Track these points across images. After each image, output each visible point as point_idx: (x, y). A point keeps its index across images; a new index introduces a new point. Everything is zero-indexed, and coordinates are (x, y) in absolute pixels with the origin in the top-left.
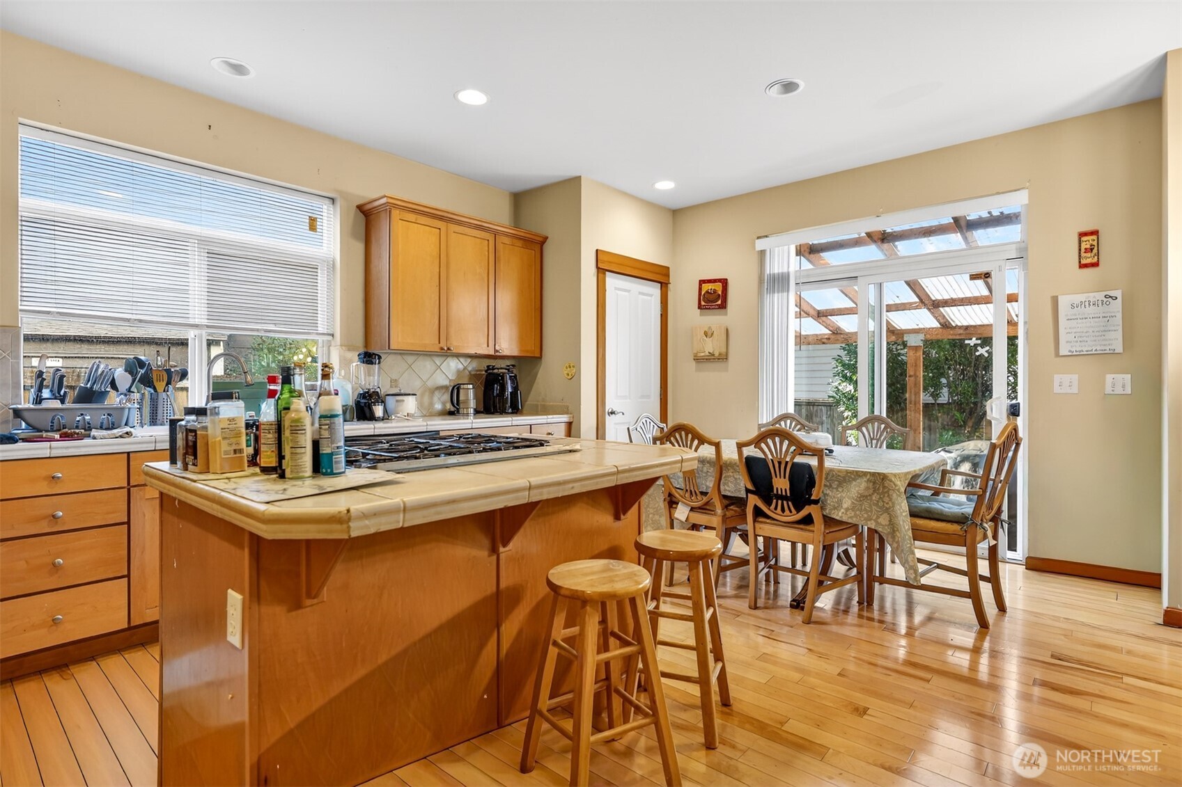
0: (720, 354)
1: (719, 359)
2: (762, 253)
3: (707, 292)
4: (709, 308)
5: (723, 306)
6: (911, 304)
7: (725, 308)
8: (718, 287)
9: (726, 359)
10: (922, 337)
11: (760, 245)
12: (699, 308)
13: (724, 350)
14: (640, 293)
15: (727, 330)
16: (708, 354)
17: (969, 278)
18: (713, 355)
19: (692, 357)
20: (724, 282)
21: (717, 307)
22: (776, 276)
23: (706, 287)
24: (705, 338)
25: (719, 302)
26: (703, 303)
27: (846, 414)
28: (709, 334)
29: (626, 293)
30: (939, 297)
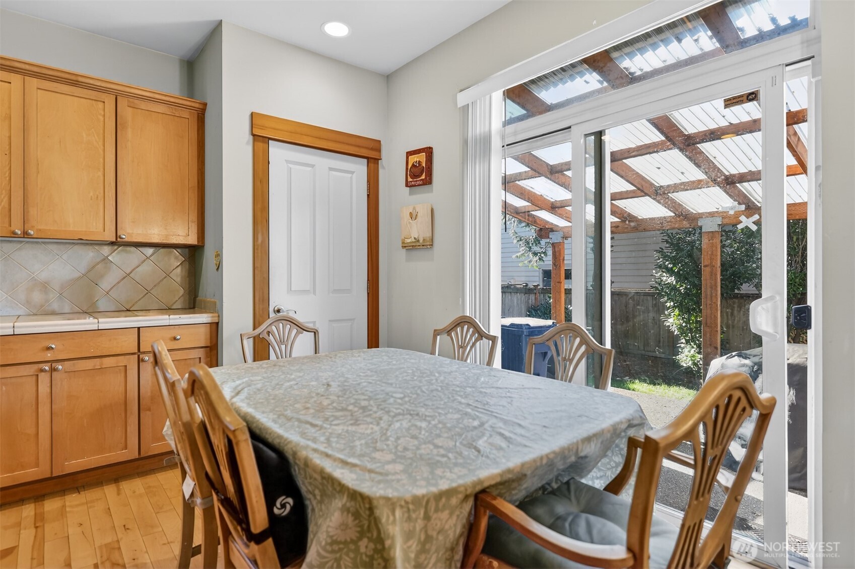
0: (424, 240)
1: (423, 245)
2: (466, 108)
3: (413, 165)
4: (415, 186)
5: (428, 181)
6: (700, 181)
7: (431, 184)
8: (422, 157)
9: (432, 245)
10: (719, 221)
11: (462, 99)
12: (407, 185)
13: (429, 234)
14: (331, 169)
15: (432, 210)
16: (414, 240)
17: (723, 104)
18: (418, 241)
19: (400, 245)
20: (429, 151)
21: (421, 183)
22: (478, 137)
23: (413, 159)
24: (411, 221)
25: (423, 177)
26: (409, 179)
27: (668, 304)
28: (414, 216)
29: (309, 169)
30: (734, 171)
